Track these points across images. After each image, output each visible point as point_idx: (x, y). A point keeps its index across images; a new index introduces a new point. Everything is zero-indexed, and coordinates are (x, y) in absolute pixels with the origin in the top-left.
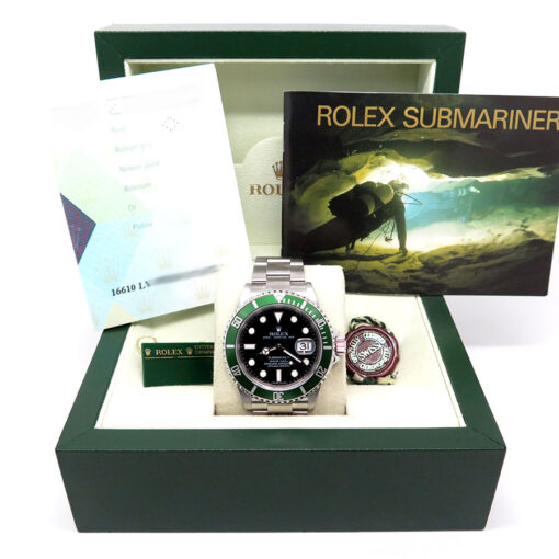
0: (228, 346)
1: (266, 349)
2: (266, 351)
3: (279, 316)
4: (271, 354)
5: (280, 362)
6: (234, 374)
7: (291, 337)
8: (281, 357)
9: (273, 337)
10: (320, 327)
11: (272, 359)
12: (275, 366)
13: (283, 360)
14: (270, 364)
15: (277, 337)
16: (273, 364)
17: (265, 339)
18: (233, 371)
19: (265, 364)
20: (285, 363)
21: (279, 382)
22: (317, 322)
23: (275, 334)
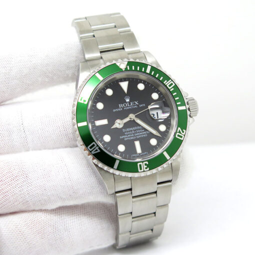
0: (81, 125)
1: (118, 121)
2: (119, 124)
3: (124, 85)
4: (126, 125)
5: (136, 133)
6: (92, 152)
7: (141, 105)
8: (135, 128)
9: (123, 108)
10: (170, 88)
11: (127, 132)
12: (132, 138)
13: (138, 130)
14: (126, 136)
15: (128, 108)
16: (129, 136)
17: (116, 112)
18: (91, 150)
19: (121, 137)
20: (141, 133)
21: (140, 154)
22: (166, 84)
23: (125, 105)
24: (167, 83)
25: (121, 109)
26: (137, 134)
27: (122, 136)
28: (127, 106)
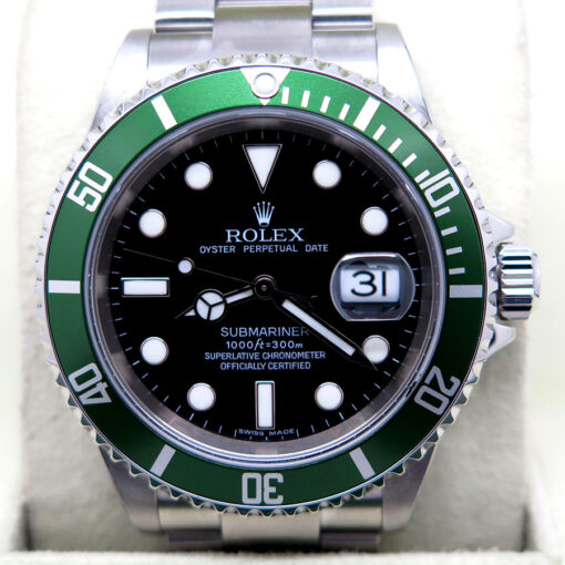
1: (212, 297)
2: (210, 306)
3: (262, 160)
4: (234, 315)
5: (271, 350)
6: (82, 397)
7: (314, 248)
8: (271, 331)
9: (239, 246)
10: (434, 204)
11: (238, 339)
12: (250, 366)
13: (279, 339)
14: (229, 355)
15: (258, 248)
16: (239, 355)
17: (210, 255)
18: (78, 388)
19: (208, 356)
20: (288, 355)
21: (266, 431)
22: (422, 186)
23: (250, 235)
24: (429, 182)
25: (233, 249)
26: (275, 355)
27: (213, 351)
28: (257, 242)
